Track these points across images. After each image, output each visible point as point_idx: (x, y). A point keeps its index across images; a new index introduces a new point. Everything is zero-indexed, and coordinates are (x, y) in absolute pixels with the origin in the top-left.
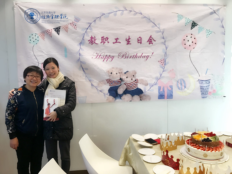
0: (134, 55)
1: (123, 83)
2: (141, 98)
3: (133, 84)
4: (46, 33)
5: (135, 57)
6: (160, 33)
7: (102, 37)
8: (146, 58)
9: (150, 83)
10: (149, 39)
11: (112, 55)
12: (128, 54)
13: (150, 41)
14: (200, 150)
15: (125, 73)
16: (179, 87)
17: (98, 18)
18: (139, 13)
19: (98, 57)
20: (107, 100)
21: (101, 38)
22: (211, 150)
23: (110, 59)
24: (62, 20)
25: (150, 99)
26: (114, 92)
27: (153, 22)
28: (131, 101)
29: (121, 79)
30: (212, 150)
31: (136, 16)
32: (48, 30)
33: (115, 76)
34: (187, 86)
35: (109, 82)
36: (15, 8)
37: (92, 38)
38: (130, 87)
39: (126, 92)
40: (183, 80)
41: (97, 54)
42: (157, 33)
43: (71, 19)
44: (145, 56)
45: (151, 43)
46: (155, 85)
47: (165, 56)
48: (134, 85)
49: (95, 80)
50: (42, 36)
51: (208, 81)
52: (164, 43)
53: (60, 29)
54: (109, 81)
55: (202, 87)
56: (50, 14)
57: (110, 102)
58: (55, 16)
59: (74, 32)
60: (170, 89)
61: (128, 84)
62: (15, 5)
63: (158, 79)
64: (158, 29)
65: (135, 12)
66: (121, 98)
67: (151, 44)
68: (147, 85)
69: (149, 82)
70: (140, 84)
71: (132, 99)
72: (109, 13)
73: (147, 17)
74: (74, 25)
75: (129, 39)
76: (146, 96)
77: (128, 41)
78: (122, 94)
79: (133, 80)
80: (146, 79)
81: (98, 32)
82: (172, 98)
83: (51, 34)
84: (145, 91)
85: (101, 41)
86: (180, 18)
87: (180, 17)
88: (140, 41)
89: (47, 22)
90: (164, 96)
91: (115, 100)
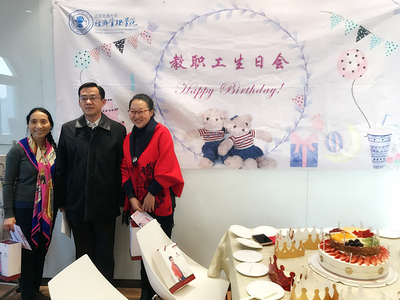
0: (248, 88)
1: (227, 136)
2: (260, 164)
3: (246, 138)
4: (101, 50)
5: (251, 91)
6: (298, 49)
7: (194, 55)
8: (269, 93)
9: (277, 137)
10: (277, 59)
11: (209, 87)
12: (237, 86)
13: (279, 63)
14: (339, 260)
15: (232, 119)
16: (329, 146)
17: (188, 23)
18: (259, 14)
19: (186, 90)
20: (199, 164)
21: (192, 59)
22: (359, 262)
23: (206, 95)
24: (127, 28)
25: (275, 165)
26: (211, 151)
27: (285, 29)
28: (241, 168)
29: (224, 129)
30: (363, 263)
31: (254, 19)
32: (104, 46)
33: (213, 124)
34: (345, 146)
35: (204, 134)
36: (54, 10)
37: (176, 58)
38: (239, 144)
39: (232, 152)
40: (339, 135)
41: (185, 86)
42: (292, 48)
43: (142, 26)
44: (268, 90)
45: (280, 66)
46: (285, 141)
47: (306, 90)
48: (247, 140)
49: (180, 131)
50: (95, 55)
51: (387, 137)
52: (304, 67)
53: (124, 42)
54: (203, 132)
55: (374, 148)
56: (109, 19)
57: (205, 168)
58: (117, 21)
59: (147, 49)
60: (313, 149)
61: (236, 138)
62: (55, 5)
63: (290, 131)
64: (294, 42)
65: (253, 11)
66: (223, 163)
67: (280, 69)
68: (270, 140)
69: (274, 136)
70: (258, 138)
71: (243, 165)
72: (207, 15)
73: (273, 21)
74: (146, 35)
75: (241, 59)
76: (268, 161)
77: (239, 64)
78: (226, 156)
79: (245, 131)
80: (270, 130)
81: (186, 49)
82: (316, 166)
83: (109, 52)
84: (267, 152)
85: (191, 63)
86: (335, 21)
87: (336, 18)
88: (260, 63)
89: (103, 32)
90: (300, 162)
91: (213, 165)
